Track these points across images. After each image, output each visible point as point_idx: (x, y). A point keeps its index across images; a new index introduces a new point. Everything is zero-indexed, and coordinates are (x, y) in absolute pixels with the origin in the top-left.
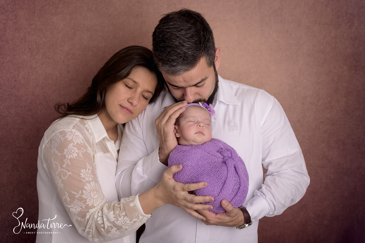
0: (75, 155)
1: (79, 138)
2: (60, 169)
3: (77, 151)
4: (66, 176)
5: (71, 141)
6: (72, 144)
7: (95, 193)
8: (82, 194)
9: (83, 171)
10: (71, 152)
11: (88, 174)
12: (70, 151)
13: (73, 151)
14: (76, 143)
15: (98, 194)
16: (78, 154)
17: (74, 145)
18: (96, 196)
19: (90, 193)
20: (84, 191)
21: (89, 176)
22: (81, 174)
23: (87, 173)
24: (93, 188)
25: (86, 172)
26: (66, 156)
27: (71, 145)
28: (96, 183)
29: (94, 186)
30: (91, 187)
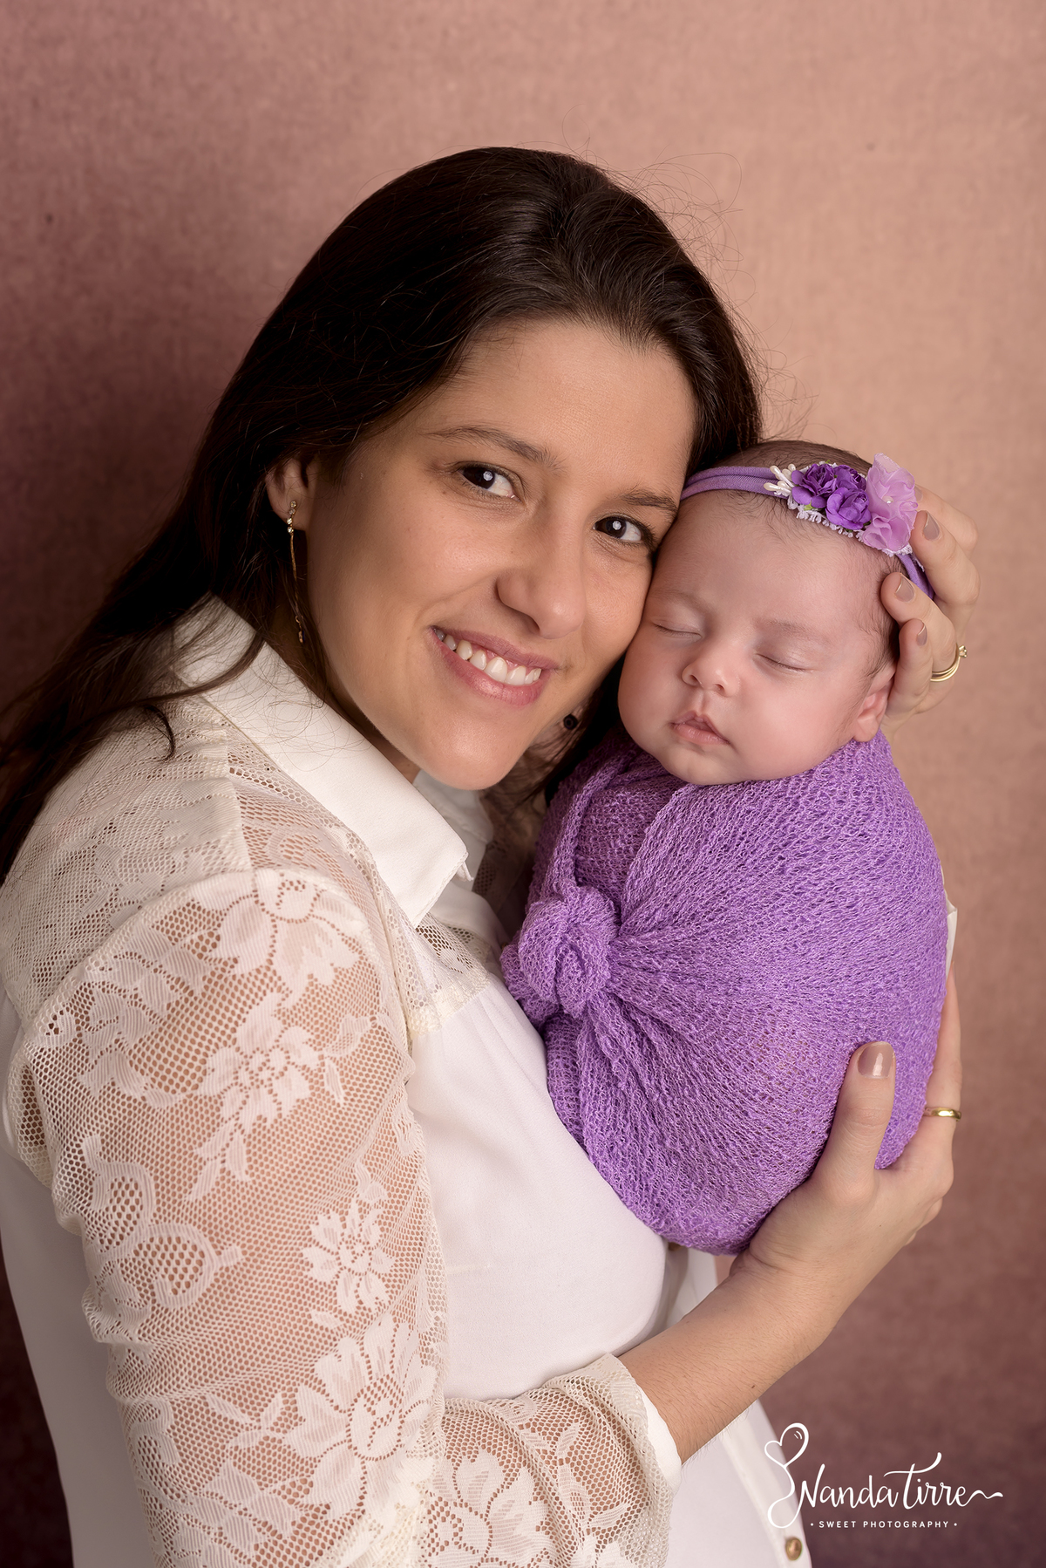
0: (295, 1089)
1: (318, 940)
2: (146, 1228)
3: (309, 1057)
4: (194, 1286)
5: (267, 976)
6: (272, 998)
7: (383, 1408)
8: (291, 1417)
9: (325, 1227)
10: (265, 1075)
11: (359, 1248)
12: (258, 1059)
13: (278, 1060)
14: (298, 986)
15: (396, 1418)
16: (314, 1078)
17: (288, 1004)
18: (385, 1439)
19: (350, 1412)
20: (306, 1398)
21: (361, 1265)
22: (310, 1253)
23: (350, 1242)
24: (375, 1369)
25: (347, 1232)
26: (226, 1112)
27: (261, 1017)
28: (404, 1326)
29: (387, 1347)
30: (364, 1366)
